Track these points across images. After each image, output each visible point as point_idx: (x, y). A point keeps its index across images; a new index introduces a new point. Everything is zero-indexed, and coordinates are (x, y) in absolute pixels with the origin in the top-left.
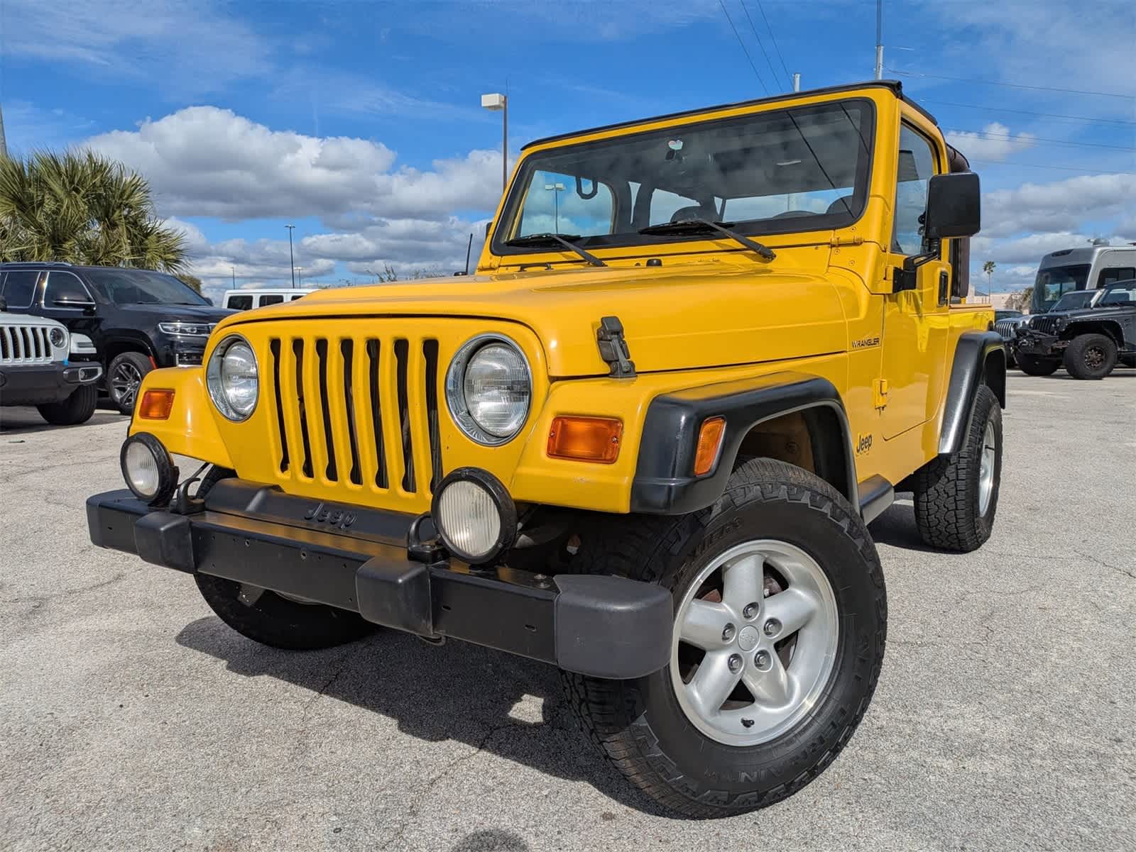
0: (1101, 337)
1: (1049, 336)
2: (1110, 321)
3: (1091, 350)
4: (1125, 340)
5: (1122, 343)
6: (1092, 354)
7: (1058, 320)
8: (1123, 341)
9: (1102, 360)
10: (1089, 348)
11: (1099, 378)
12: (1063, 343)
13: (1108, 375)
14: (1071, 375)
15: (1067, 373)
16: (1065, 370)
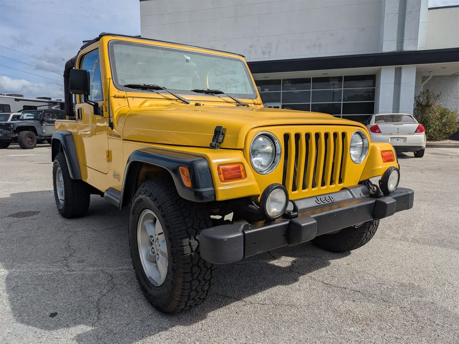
0: (30, 132)
1: (9, 132)
2: (32, 126)
3: (28, 137)
4: (38, 133)
5: (37, 135)
6: (28, 139)
7: (12, 125)
8: (37, 134)
9: (32, 141)
10: (27, 137)
11: (32, 148)
12: (15, 135)
13: (35, 147)
14: (22, 147)
15: (19, 146)
16: (19, 145)
